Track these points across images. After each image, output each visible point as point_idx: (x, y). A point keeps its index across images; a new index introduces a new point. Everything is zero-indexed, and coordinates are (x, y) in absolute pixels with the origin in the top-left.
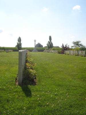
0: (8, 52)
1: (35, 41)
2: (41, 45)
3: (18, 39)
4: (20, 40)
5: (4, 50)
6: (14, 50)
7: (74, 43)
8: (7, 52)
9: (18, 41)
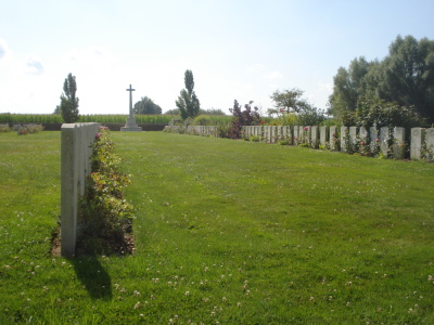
0: (25, 133)
1: (131, 90)
2: (153, 104)
3: (66, 84)
4: (70, 85)
5: (11, 126)
6: (48, 124)
7: (279, 98)
8: (21, 134)
9: (66, 89)
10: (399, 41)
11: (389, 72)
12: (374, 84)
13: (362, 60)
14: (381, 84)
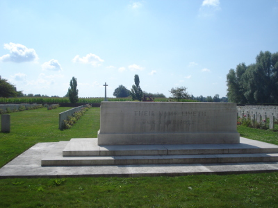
1: (106, 85)
3: (71, 82)
4: (74, 83)
8: (49, 109)
9: (71, 84)
10: (262, 54)
11: (254, 73)
12: (247, 79)
13: (243, 65)
14: (251, 79)
